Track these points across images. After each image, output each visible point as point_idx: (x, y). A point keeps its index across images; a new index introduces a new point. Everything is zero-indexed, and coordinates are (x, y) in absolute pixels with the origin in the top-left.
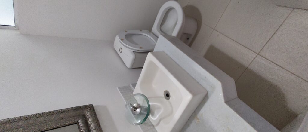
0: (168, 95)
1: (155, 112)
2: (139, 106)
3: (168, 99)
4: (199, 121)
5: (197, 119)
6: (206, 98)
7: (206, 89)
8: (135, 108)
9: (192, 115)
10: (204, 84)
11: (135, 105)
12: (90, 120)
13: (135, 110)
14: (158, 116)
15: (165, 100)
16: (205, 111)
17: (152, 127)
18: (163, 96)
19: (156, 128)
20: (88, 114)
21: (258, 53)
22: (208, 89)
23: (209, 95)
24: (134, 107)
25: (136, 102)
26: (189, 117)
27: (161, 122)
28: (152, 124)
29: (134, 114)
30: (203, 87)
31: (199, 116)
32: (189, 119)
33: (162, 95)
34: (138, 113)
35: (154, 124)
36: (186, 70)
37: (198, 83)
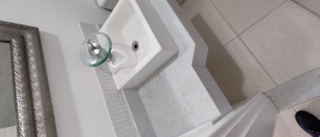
0: (136, 46)
1: (117, 60)
2: (99, 47)
3: (135, 51)
4: (160, 79)
5: (159, 76)
6: (175, 56)
7: (178, 48)
8: (94, 48)
9: (155, 72)
10: (178, 42)
11: (94, 45)
12: (30, 44)
13: (93, 50)
14: (118, 64)
15: (132, 51)
16: (169, 71)
17: (109, 74)
18: (131, 46)
19: (114, 76)
20: (29, 36)
21: (238, 34)
22: (181, 48)
23: (179, 54)
24: (92, 46)
25: (97, 42)
26: (152, 73)
27: (121, 71)
28: (110, 71)
29: (91, 54)
30: (176, 45)
31: (162, 74)
32: (150, 76)
33: (130, 44)
34: (96, 54)
35: (112, 72)
36: (164, 23)
37: (172, 39)
